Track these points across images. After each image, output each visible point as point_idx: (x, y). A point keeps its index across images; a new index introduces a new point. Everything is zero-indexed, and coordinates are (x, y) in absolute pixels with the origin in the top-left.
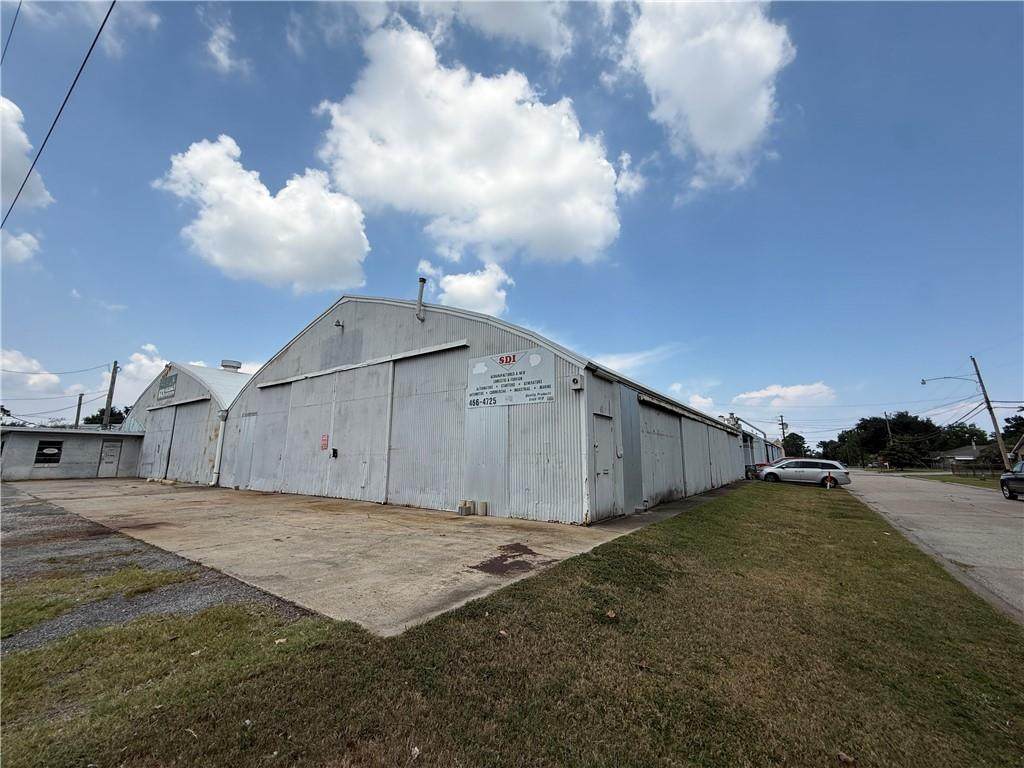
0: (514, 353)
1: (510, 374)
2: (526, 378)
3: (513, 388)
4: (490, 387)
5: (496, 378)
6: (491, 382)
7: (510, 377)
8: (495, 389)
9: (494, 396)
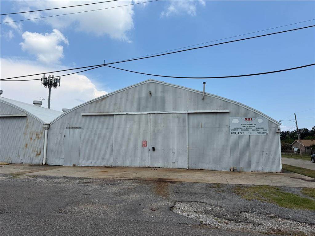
0: (251, 117)
1: (250, 125)
2: (257, 126)
3: (251, 129)
4: (241, 128)
5: (244, 125)
6: (241, 126)
7: (250, 126)
8: (243, 129)
9: (243, 131)
